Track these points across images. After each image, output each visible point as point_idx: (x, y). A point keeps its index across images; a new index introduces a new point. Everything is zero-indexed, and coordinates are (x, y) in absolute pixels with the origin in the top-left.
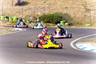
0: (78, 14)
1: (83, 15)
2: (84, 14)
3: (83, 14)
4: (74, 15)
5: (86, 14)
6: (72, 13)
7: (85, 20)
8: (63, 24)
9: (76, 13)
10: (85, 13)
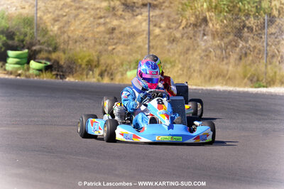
0: (78, 22)
1: (102, 28)
2: (102, 20)
3: (99, 24)
4: (56, 28)
5: (115, 23)
6: (45, 18)
7: (110, 48)
8: (17, 63)
9: (65, 18)
10: (108, 20)
